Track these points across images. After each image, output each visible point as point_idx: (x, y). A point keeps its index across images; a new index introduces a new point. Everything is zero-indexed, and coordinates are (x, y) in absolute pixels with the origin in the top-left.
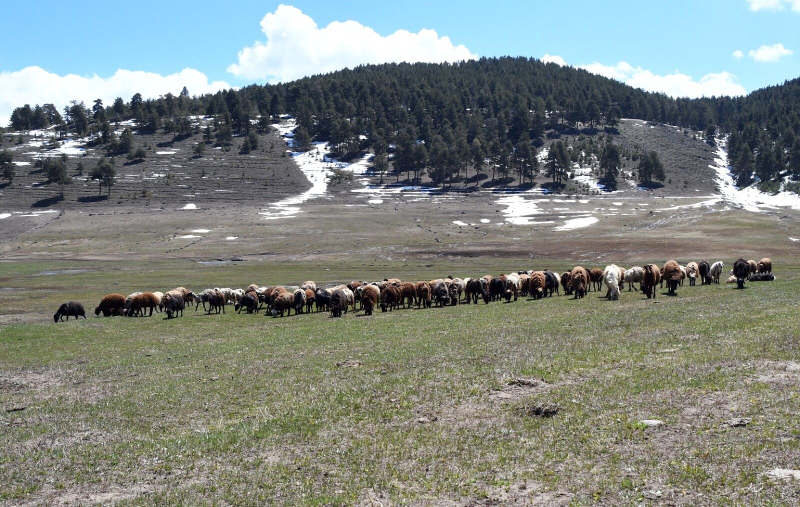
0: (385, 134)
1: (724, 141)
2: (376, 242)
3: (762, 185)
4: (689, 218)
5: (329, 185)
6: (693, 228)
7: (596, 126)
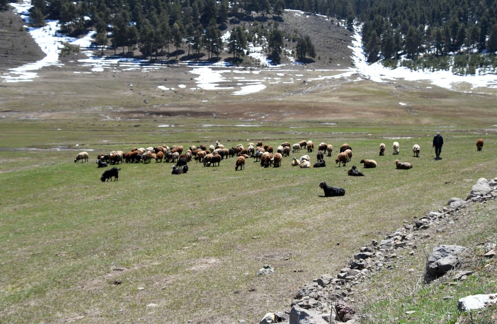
0: (105, 17)
1: (360, 27)
2: (98, 102)
3: (385, 62)
4: (331, 86)
5: (61, 55)
6: (333, 94)
7: (266, 15)
